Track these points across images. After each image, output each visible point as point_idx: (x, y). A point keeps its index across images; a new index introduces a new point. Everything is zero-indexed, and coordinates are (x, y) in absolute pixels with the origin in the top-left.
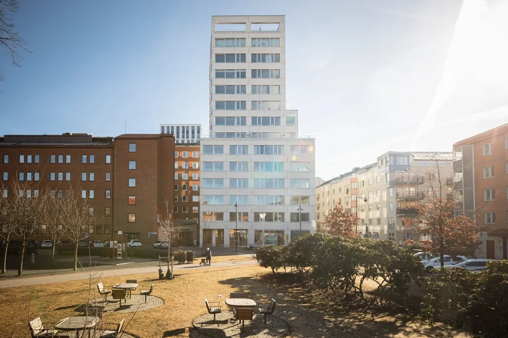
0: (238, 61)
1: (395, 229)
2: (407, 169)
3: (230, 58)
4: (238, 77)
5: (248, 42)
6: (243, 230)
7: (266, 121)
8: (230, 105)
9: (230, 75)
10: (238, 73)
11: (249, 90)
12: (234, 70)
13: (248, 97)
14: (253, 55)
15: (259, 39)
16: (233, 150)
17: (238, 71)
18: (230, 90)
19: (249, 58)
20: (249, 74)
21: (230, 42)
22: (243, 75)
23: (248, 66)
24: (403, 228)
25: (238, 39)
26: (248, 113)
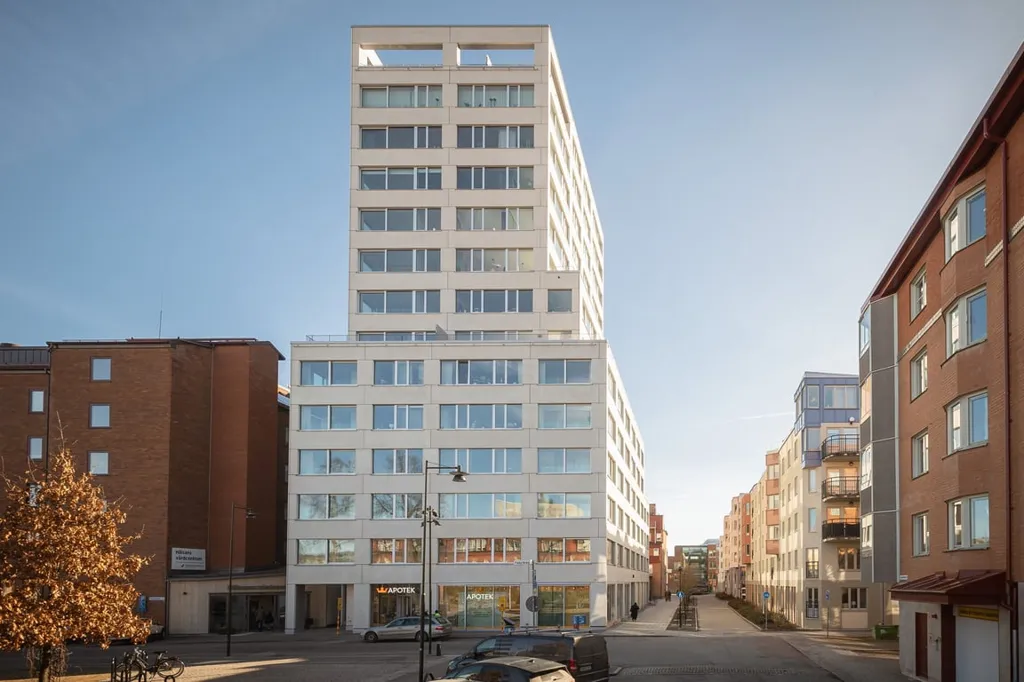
0: (421, 145)
1: (820, 578)
2: (852, 419)
3: (401, 136)
4: (421, 186)
5: (449, 94)
6: (406, 585)
7: (494, 301)
8: (399, 260)
9: (399, 179)
10: (421, 177)
11: (448, 218)
12: (412, 168)
13: (448, 239)
14: (463, 129)
15: (479, 87)
16: (383, 372)
17: (421, 171)
18: (399, 219)
19: (449, 136)
20: (449, 178)
21: (403, 96)
22: (435, 182)
23: (449, 157)
24: (843, 576)
25: (422, 87)
26: (448, 281)
